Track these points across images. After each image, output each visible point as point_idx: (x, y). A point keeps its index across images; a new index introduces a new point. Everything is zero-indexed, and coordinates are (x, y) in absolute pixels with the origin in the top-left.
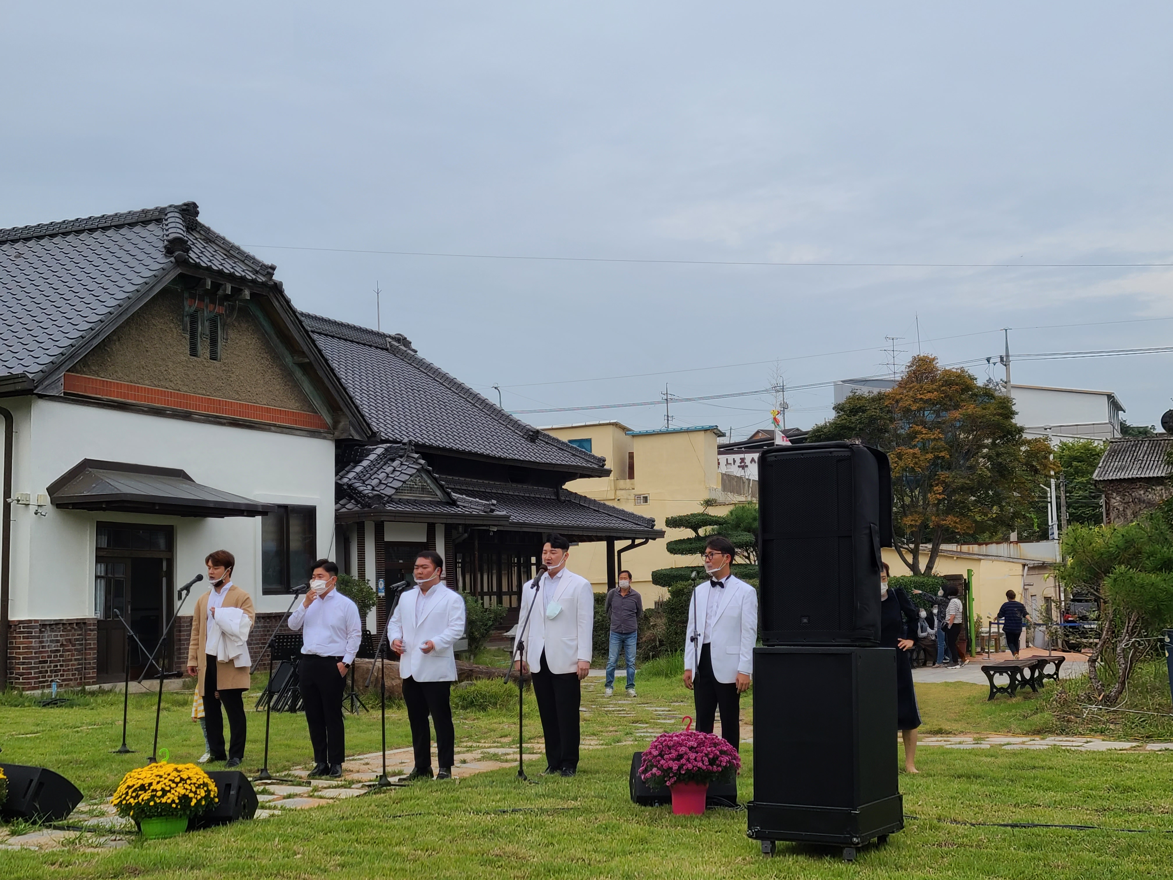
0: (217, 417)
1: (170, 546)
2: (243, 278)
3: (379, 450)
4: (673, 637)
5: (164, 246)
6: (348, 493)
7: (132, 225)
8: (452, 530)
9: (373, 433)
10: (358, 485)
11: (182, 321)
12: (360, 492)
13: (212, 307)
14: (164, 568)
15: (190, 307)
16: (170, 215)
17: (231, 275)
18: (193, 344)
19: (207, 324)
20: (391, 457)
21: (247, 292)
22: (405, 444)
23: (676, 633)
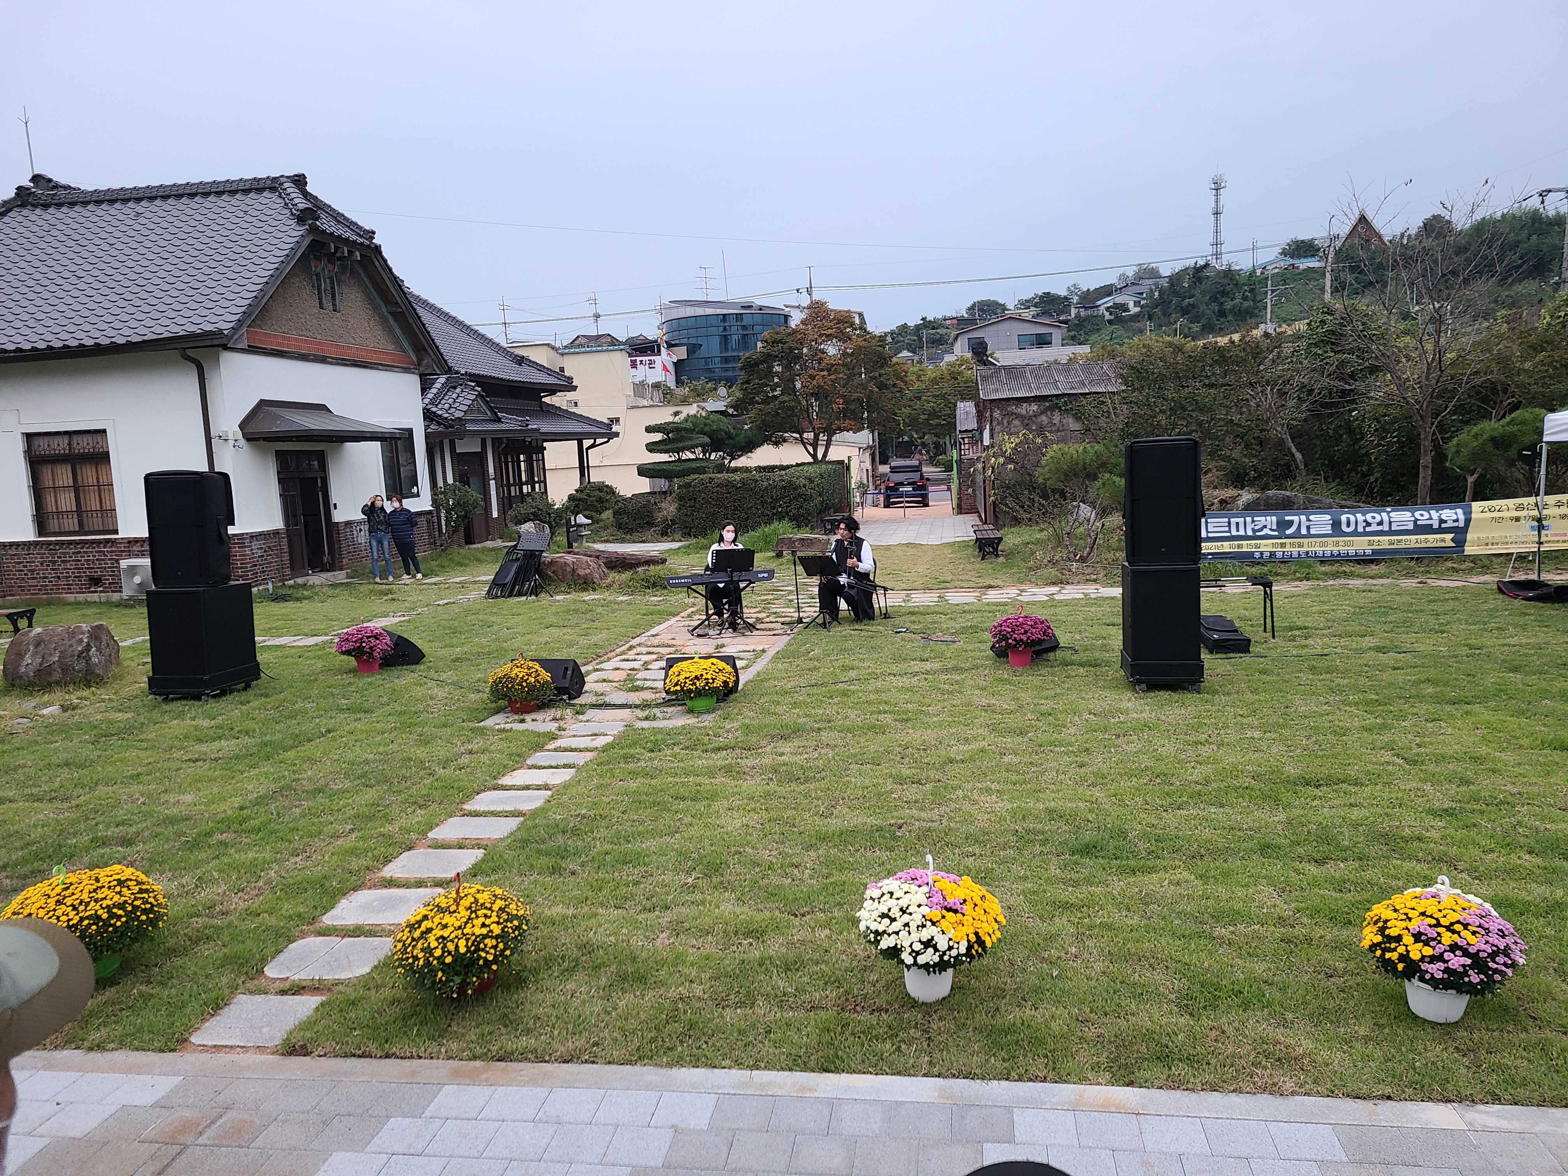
0: (344, 360)
1: (323, 467)
2: (354, 242)
3: (442, 380)
4: (684, 518)
5: (292, 214)
6: (429, 416)
7: (246, 192)
8: (496, 442)
9: (450, 368)
10: (434, 409)
11: (311, 279)
12: (441, 416)
13: (330, 266)
14: (319, 485)
15: (316, 267)
16: (286, 185)
17: (347, 239)
18: (320, 299)
19: (328, 281)
20: (450, 386)
21: (358, 254)
22: (462, 375)
23: (686, 515)
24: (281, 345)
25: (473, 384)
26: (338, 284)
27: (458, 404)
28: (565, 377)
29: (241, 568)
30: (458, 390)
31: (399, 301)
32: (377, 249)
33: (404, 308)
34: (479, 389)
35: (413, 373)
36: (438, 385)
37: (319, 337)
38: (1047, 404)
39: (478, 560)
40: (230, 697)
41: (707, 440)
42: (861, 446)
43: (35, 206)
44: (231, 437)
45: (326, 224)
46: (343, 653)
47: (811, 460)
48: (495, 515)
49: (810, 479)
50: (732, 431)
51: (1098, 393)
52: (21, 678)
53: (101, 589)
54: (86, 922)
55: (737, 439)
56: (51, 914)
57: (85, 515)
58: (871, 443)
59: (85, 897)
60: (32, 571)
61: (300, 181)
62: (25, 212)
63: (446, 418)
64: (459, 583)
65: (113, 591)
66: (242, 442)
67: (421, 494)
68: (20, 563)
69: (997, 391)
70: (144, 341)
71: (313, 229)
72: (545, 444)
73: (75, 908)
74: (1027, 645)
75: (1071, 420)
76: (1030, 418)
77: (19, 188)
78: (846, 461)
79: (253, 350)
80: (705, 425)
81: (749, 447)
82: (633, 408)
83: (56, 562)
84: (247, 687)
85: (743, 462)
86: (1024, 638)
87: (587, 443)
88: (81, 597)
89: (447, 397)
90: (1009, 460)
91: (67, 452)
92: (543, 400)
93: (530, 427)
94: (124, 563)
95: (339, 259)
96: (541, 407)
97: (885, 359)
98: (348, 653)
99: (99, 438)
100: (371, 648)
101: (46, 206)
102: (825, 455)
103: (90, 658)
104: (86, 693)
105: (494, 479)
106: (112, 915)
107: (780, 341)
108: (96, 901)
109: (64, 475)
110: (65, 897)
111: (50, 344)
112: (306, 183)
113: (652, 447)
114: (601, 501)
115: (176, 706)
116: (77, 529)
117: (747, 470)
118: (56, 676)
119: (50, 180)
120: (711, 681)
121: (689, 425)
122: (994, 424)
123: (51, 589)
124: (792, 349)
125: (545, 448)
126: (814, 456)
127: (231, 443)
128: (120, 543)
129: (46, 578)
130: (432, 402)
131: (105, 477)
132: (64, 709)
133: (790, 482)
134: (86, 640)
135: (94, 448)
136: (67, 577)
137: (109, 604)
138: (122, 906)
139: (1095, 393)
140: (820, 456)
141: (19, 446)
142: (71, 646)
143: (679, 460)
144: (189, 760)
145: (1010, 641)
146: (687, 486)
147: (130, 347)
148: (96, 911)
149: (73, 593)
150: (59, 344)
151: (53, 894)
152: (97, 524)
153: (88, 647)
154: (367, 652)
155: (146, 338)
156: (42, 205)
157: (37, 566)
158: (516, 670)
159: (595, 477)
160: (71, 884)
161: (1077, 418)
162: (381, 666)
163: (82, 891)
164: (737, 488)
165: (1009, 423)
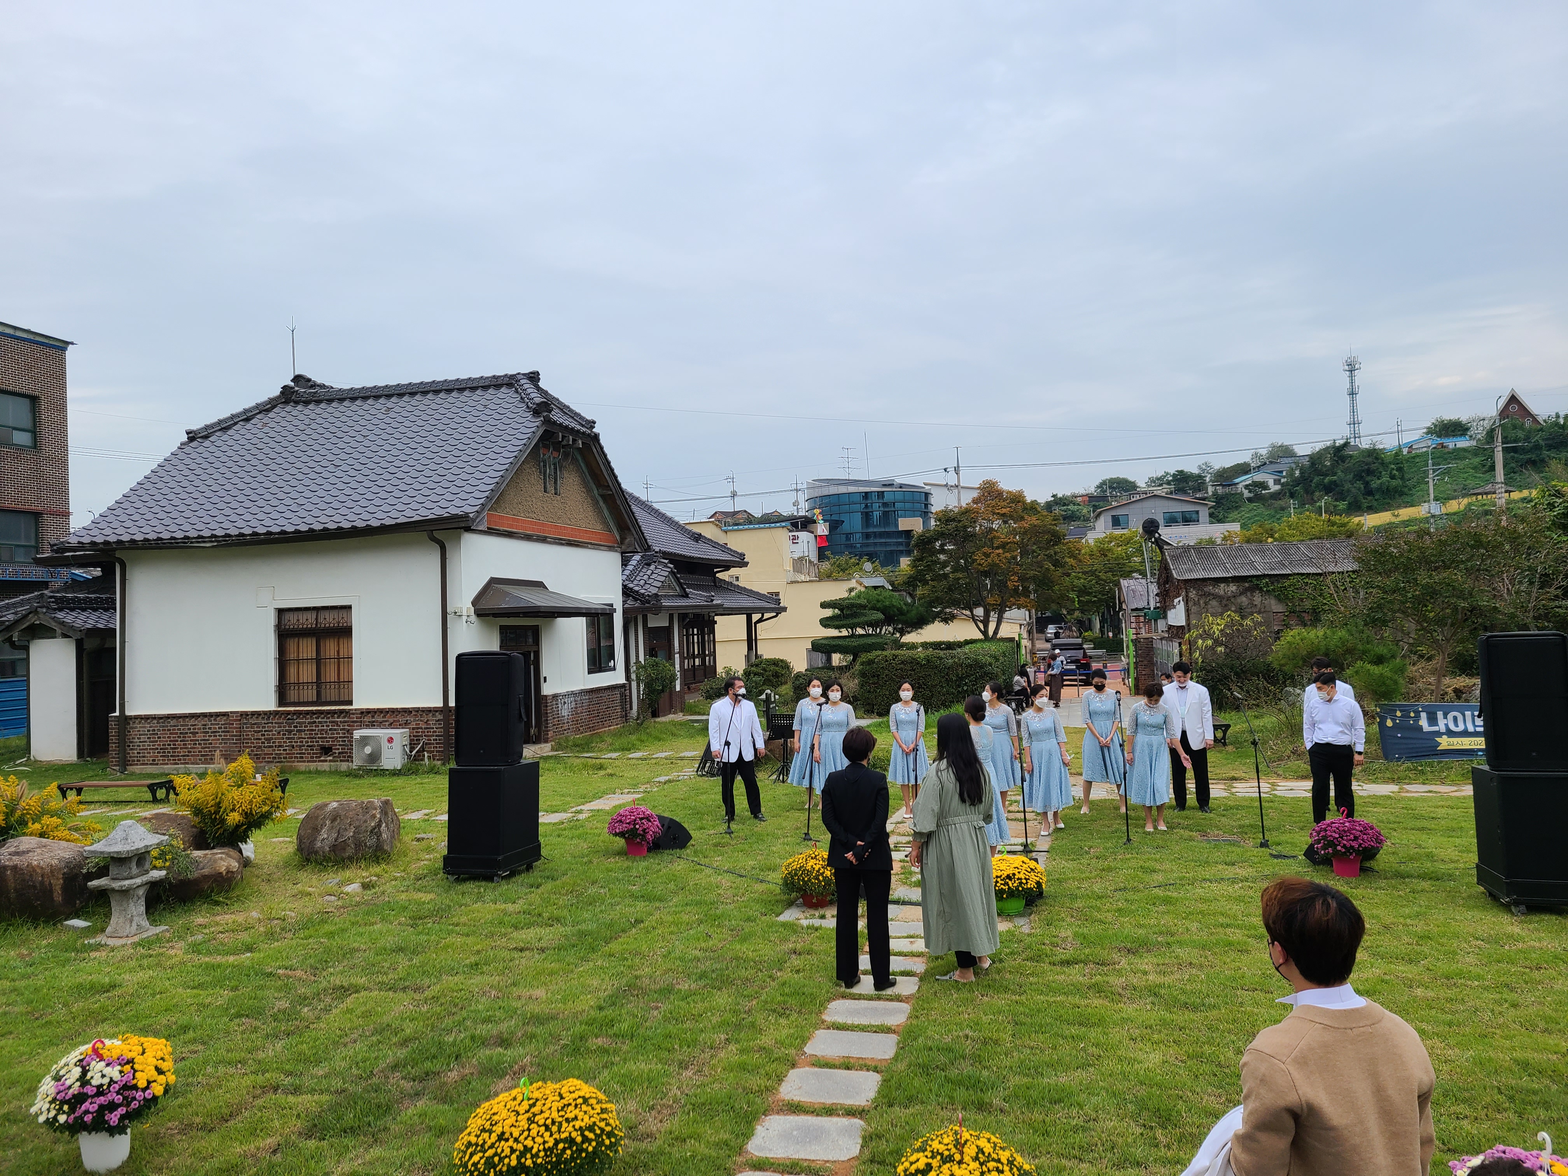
0: (560, 539)
1: (537, 642)
2: (578, 431)
3: (637, 557)
4: (866, 695)
5: (528, 407)
6: (627, 592)
7: (485, 388)
8: (683, 617)
9: (649, 546)
10: (631, 585)
11: (539, 465)
12: (637, 592)
13: (555, 454)
14: (532, 658)
15: (544, 455)
16: (522, 382)
17: (573, 429)
18: (545, 483)
19: (552, 467)
20: (647, 563)
21: (580, 442)
22: (656, 552)
23: (869, 692)
25: (666, 561)
26: (561, 469)
27: (651, 581)
28: (738, 553)
30: (652, 567)
31: (611, 484)
32: (597, 437)
33: (614, 490)
34: (672, 566)
35: (616, 551)
36: (635, 562)
37: (542, 518)
38: (1247, 585)
39: (673, 735)
40: (520, 879)
41: (880, 616)
42: (1021, 622)
43: (297, 403)
44: (464, 613)
45: (557, 416)
46: (616, 834)
47: (980, 636)
48: (678, 688)
49: (995, 657)
50: (904, 607)
51: (1303, 574)
52: (316, 853)
53: (331, 758)
54: (561, 1146)
55: (909, 615)
56: (526, 1133)
57: (324, 687)
58: (1028, 619)
59: (555, 1115)
60: (268, 740)
61: (534, 377)
62: (289, 408)
63: (643, 594)
64: (666, 759)
65: (341, 761)
66: (473, 618)
67: (617, 667)
68: (259, 732)
69: (1191, 571)
70: (397, 525)
71: (548, 421)
72: (716, 618)
73: (547, 1128)
75: (1273, 602)
76: (1229, 599)
77: (285, 388)
78: (1017, 639)
79: (491, 532)
80: (878, 601)
81: (920, 623)
82: (792, 582)
83: (292, 731)
84: (529, 868)
85: (910, 638)
86: (1355, 845)
87: (756, 617)
88: (312, 766)
89: (642, 574)
91: (314, 626)
92: (717, 575)
93: (714, 602)
94: (357, 734)
95: (564, 447)
96: (715, 582)
97: (1059, 538)
99: (343, 613)
100: (644, 830)
101: (307, 403)
102: (996, 632)
103: (381, 835)
104: (377, 869)
105: (679, 653)
106: (585, 1139)
107: (954, 520)
108: (567, 1120)
109: (307, 648)
110: (535, 1115)
111: (311, 526)
112: (539, 379)
113: (826, 623)
114: (776, 675)
115: (470, 886)
116: (315, 699)
117: (913, 646)
118: (350, 851)
119: (309, 380)
121: (863, 601)
122: (1190, 604)
123: (285, 758)
124: (965, 527)
125: (716, 622)
126: (985, 633)
127: (464, 618)
128: (353, 714)
129: (280, 746)
130: (629, 578)
131: (346, 650)
132: (366, 886)
133: (976, 660)
134: (378, 816)
135: (339, 623)
136: (300, 746)
137: (337, 773)
138: (591, 1128)
139: (1298, 574)
140: (991, 633)
141: (271, 620)
142: (365, 821)
143: (853, 636)
144: (516, 949)
145: (1339, 848)
146: (870, 662)
147: (383, 529)
148: (570, 1133)
149: (304, 762)
150: (320, 527)
151: (522, 1110)
152: (332, 695)
153: (379, 825)
155: (398, 521)
156: (304, 402)
157: (274, 735)
159: (767, 651)
160: (537, 1100)
161: (1279, 599)
162: (649, 850)
163: (550, 1108)
164: (921, 666)
165: (1206, 603)
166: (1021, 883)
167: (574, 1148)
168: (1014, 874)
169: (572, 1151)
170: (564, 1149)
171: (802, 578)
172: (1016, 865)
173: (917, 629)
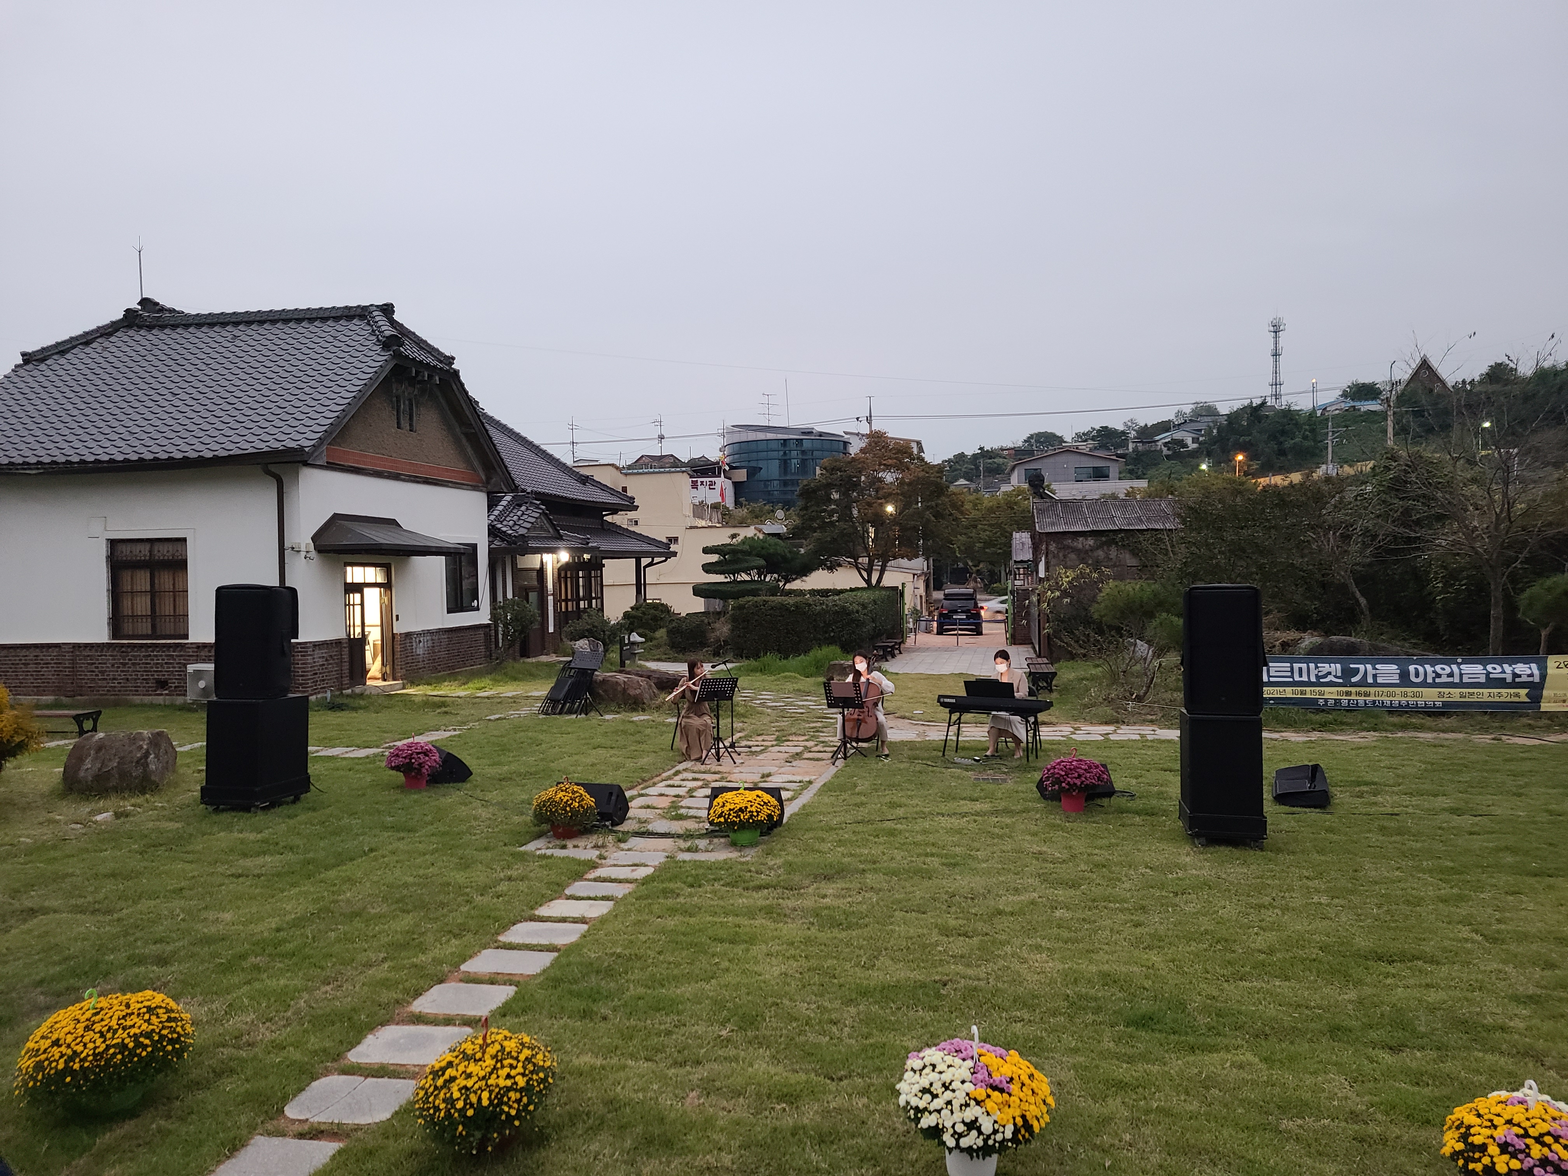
0: (417, 477)
1: (389, 579)
2: (435, 367)
3: (508, 498)
4: (737, 639)
5: (378, 340)
6: (493, 532)
7: (337, 319)
9: (517, 487)
10: (499, 526)
11: (391, 401)
12: (505, 532)
13: (410, 389)
15: (397, 390)
16: (375, 313)
17: (428, 364)
18: (398, 419)
19: (407, 402)
20: (517, 503)
21: (437, 378)
22: (528, 493)
23: (739, 636)
24: (358, 462)
25: (538, 502)
26: (417, 407)
27: (522, 522)
28: (627, 497)
29: (302, 676)
30: (523, 508)
31: (473, 422)
32: (456, 373)
33: (477, 429)
34: (544, 507)
35: (481, 491)
36: (504, 503)
37: (395, 455)
38: (1104, 539)
39: (533, 675)
40: (278, 810)
41: (762, 562)
42: (915, 572)
43: (140, 327)
44: (303, 548)
45: (410, 350)
46: (392, 768)
47: (864, 584)
48: (551, 630)
49: (863, 605)
50: (788, 555)
51: (1157, 530)
52: (79, 782)
53: (167, 692)
54: (112, 1051)
55: (793, 562)
56: (79, 1040)
57: (158, 620)
58: (925, 569)
59: (114, 1023)
60: (102, 673)
61: (388, 310)
62: (131, 333)
63: (510, 535)
64: (511, 698)
65: (177, 695)
66: (313, 554)
67: (481, 608)
68: (93, 664)
69: (1053, 524)
70: (230, 456)
71: (397, 355)
72: (604, 561)
73: (102, 1035)
74: (1080, 789)
75: (1127, 556)
76: (1086, 552)
77: (128, 311)
78: (900, 588)
79: (331, 466)
80: (762, 547)
81: (805, 571)
82: (691, 528)
83: (127, 664)
84: (297, 799)
85: (796, 585)
86: (1078, 782)
87: (645, 561)
88: (147, 699)
89: (512, 515)
90: (1065, 594)
91: (147, 558)
92: (605, 518)
93: (590, 545)
94: (191, 668)
95: (419, 382)
96: (602, 525)
97: (942, 489)
98: (397, 768)
99: (179, 546)
100: (420, 764)
101: (150, 328)
102: (879, 580)
103: (148, 765)
104: (140, 800)
105: (553, 594)
106: (139, 1044)
107: (840, 470)
108: (124, 1029)
109: (142, 580)
110: (94, 1023)
111: (141, 456)
112: (394, 312)
113: (708, 568)
114: (655, 619)
115: (226, 817)
116: (150, 632)
117: (800, 593)
118: (113, 782)
119: (157, 304)
120: (755, 814)
121: (746, 547)
122: (1050, 556)
123: (119, 691)
124: (850, 477)
125: (604, 565)
126: (868, 582)
127: (303, 554)
128: (189, 648)
129: (114, 679)
130: (498, 519)
131: (181, 583)
132: (117, 815)
133: (844, 608)
134: (145, 747)
135: (173, 555)
136: (136, 679)
137: (173, 707)
138: (148, 1035)
139: (1152, 529)
140: (874, 581)
141: (102, 551)
142: (131, 752)
143: (735, 582)
144: (232, 875)
145: (1064, 785)
146: (741, 607)
147: (216, 461)
148: (123, 1040)
149: (139, 695)
150: (150, 456)
151: (83, 1019)
152: (169, 628)
153: (147, 755)
154: (415, 768)
155: (231, 453)
156: (147, 326)
157: (108, 667)
158: (561, 794)
159: (652, 595)
160: (102, 1009)
161: (1134, 553)
162: (429, 782)
163: (111, 1017)
164: (790, 612)
165: (1065, 556)
166: (752, 816)
167: (126, 1053)
168: (746, 808)
169: (123, 1055)
170: (114, 1054)
171: (703, 523)
172: (750, 799)
173: (801, 577)
